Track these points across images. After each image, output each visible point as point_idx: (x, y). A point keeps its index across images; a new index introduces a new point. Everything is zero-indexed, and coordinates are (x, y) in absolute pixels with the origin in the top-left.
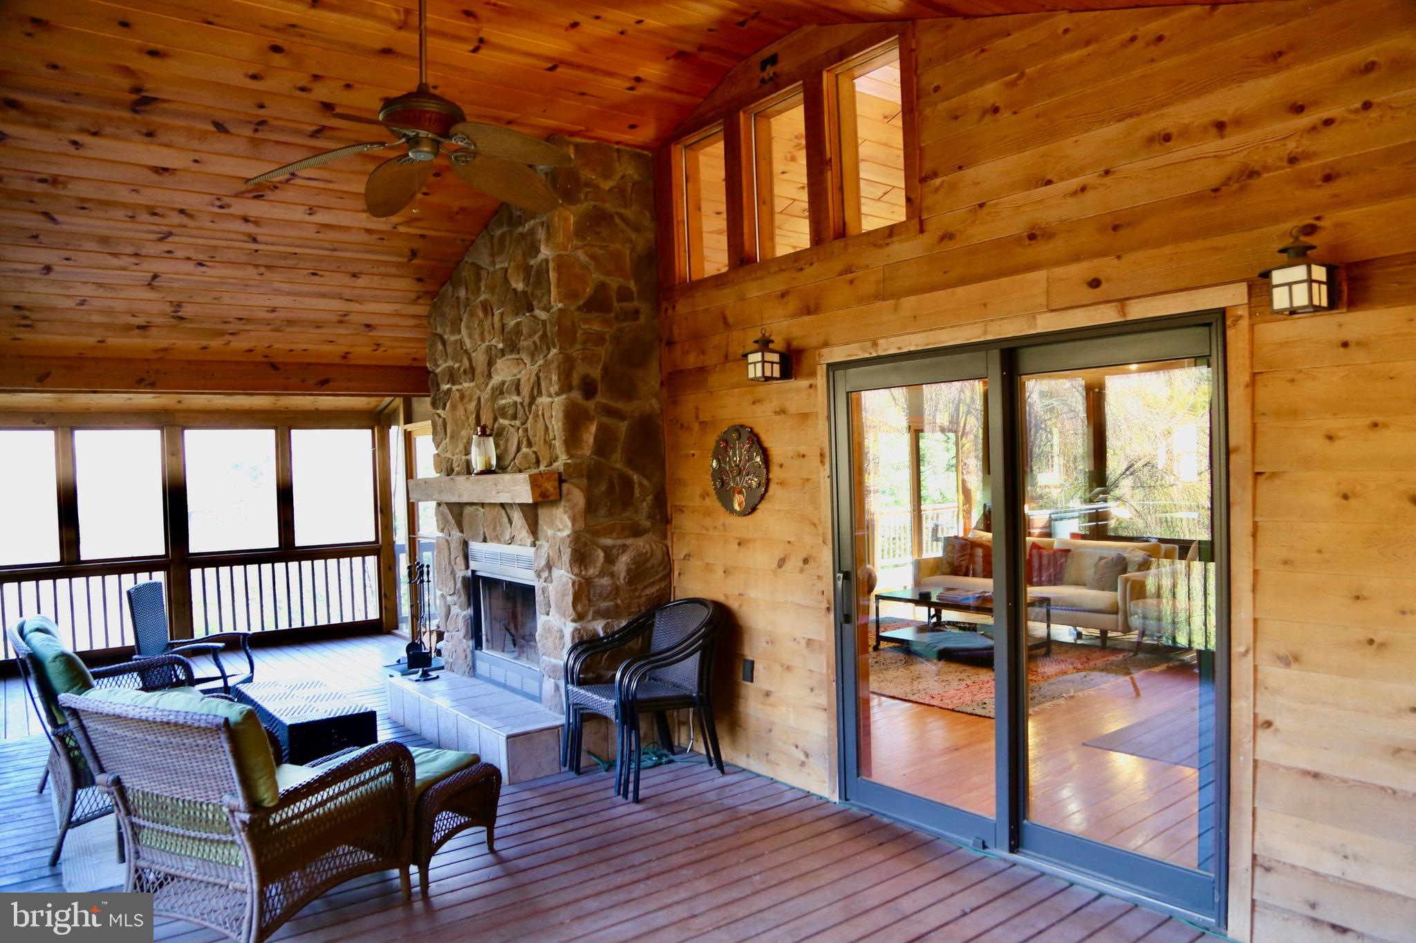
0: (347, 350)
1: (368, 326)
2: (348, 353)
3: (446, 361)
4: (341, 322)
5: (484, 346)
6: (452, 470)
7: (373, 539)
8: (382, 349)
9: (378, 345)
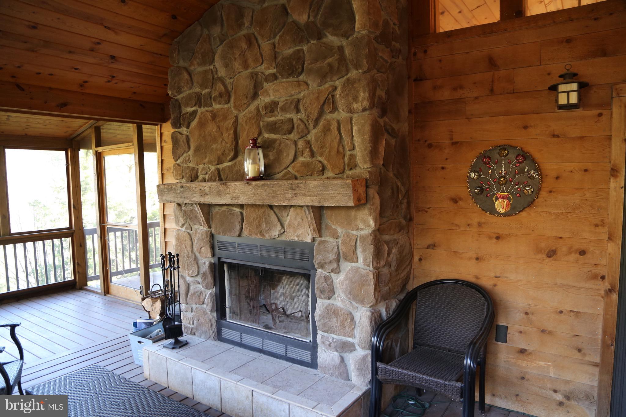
0: (86, 79)
1: (113, 57)
2: (86, 82)
3: (190, 88)
4: (92, 50)
5: (246, 73)
6: (197, 177)
7: (68, 226)
8: (114, 81)
9: (113, 77)
